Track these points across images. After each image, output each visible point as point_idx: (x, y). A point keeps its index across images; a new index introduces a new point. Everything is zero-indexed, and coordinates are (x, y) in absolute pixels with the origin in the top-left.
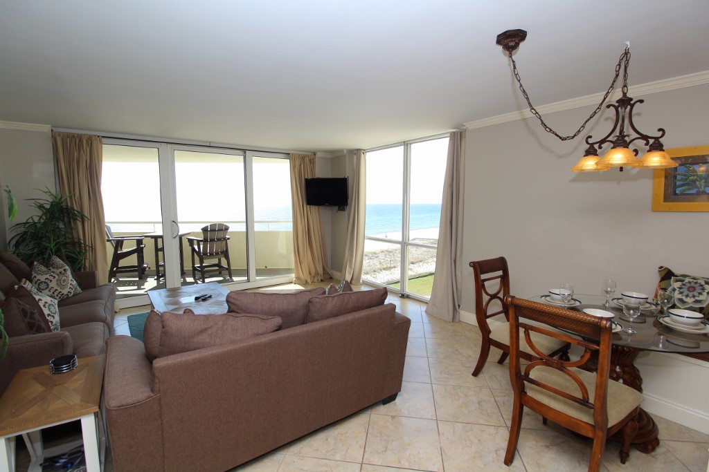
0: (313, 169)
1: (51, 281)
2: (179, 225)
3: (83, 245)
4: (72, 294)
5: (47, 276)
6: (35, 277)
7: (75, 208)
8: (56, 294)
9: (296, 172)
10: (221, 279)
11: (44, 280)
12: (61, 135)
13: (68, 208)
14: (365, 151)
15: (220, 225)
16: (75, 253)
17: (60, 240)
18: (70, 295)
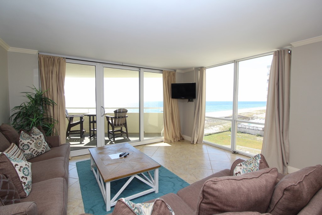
0: (174, 79)
1: (31, 144)
2: (105, 109)
3: (53, 120)
4: (44, 151)
5: (29, 141)
6: (21, 141)
7: (49, 98)
8: (34, 152)
9: (166, 80)
10: (122, 138)
11: (27, 144)
12: (44, 56)
13: (45, 98)
14: (206, 68)
15: (123, 109)
16: (48, 125)
17: (40, 117)
18: (43, 153)
